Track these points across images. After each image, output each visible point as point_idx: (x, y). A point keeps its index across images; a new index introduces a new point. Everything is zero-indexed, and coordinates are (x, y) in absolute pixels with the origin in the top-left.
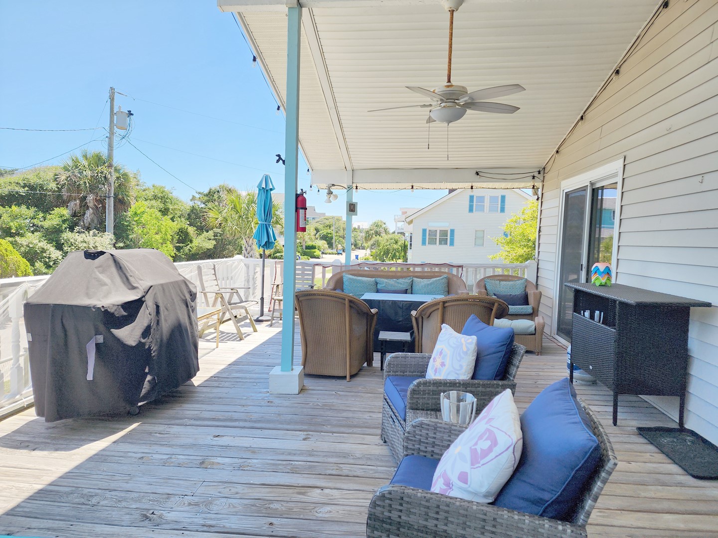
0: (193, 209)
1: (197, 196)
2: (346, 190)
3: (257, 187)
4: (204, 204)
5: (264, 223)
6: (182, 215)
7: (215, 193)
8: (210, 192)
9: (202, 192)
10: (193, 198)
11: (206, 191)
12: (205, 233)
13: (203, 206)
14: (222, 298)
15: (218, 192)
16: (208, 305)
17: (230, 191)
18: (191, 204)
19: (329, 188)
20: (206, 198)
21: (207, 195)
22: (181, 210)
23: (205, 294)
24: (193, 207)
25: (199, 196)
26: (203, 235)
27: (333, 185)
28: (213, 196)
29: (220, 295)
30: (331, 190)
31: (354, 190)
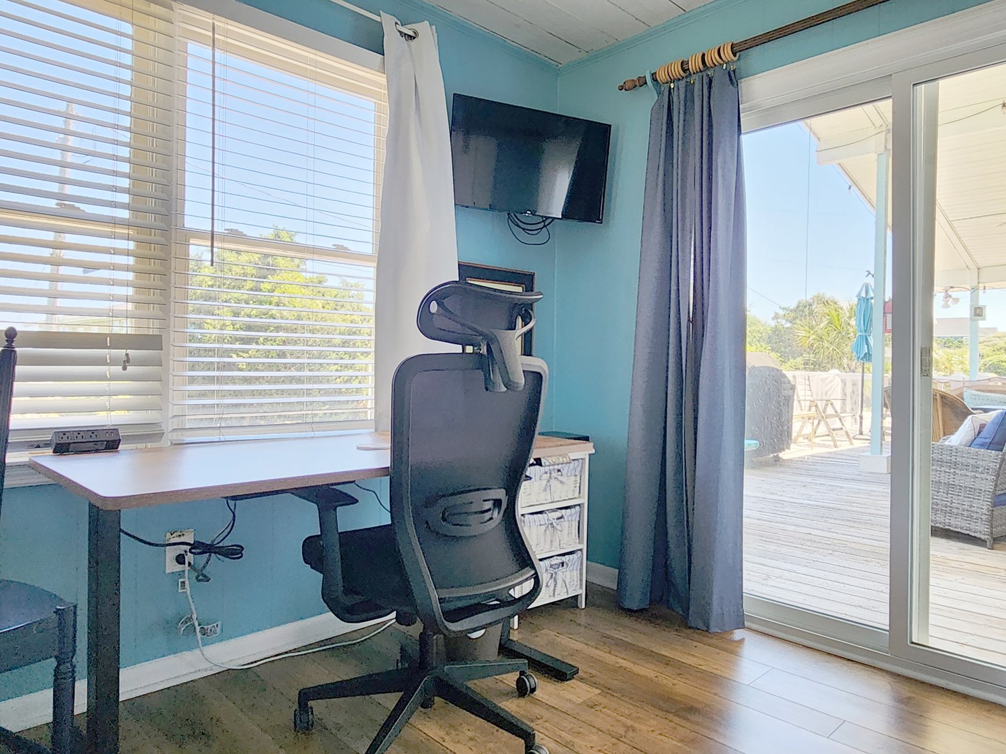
0: (776, 330)
1: (781, 312)
2: (969, 292)
3: (857, 296)
4: (790, 322)
5: (864, 334)
6: (761, 337)
7: (806, 306)
8: (798, 307)
9: (787, 306)
10: (776, 317)
11: (793, 306)
12: (791, 360)
13: (789, 325)
14: (816, 406)
15: (811, 305)
16: (802, 410)
17: (826, 303)
18: (773, 323)
19: (947, 291)
20: (793, 315)
21: (795, 310)
22: (761, 331)
23: (799, 401)
24: (776, 326)
25: (783, 313)
26: (789, 363)
27: (952, 287)
28: (803, 311)
29: (813, 404)
30: (950, 293)
31: (981, 292)
